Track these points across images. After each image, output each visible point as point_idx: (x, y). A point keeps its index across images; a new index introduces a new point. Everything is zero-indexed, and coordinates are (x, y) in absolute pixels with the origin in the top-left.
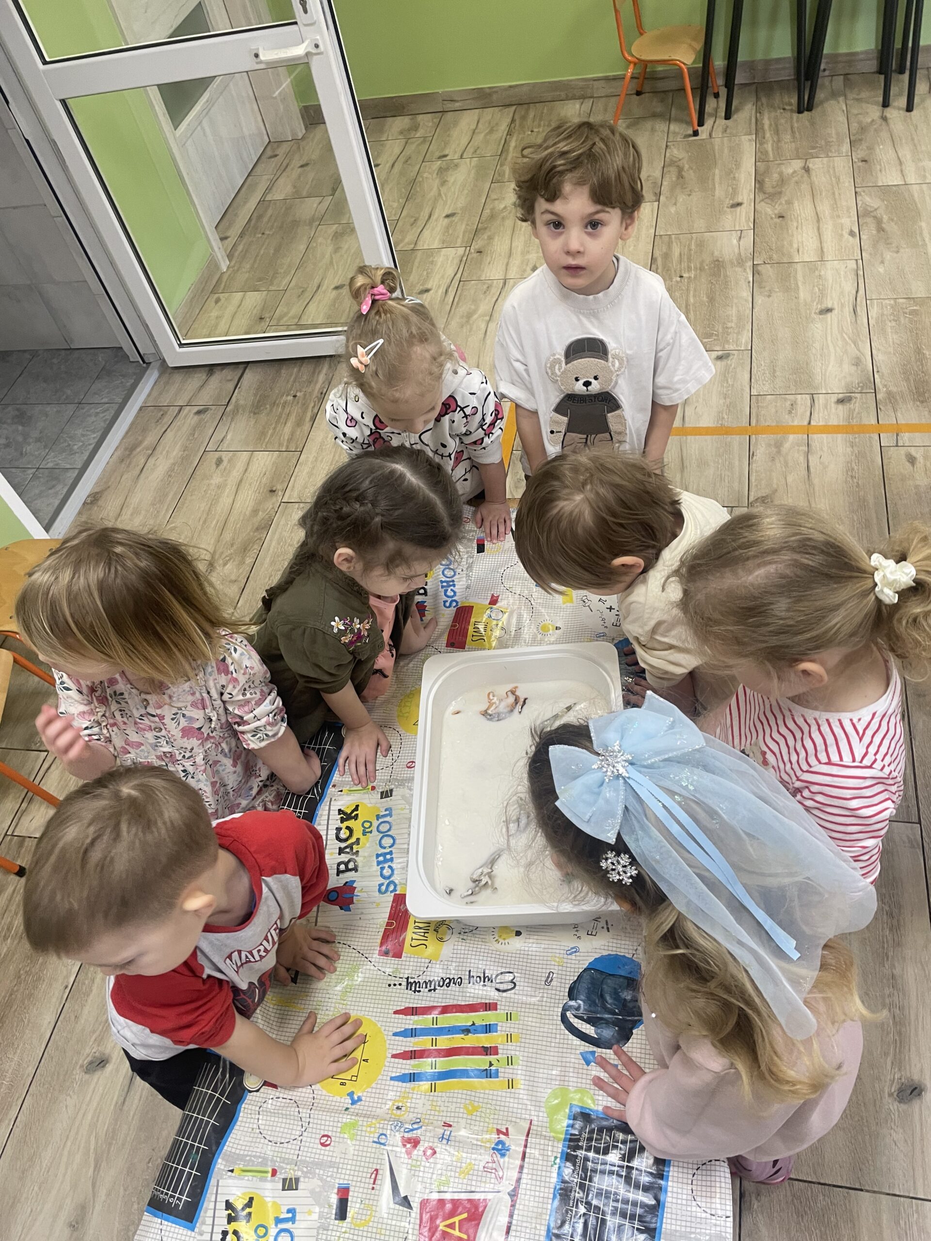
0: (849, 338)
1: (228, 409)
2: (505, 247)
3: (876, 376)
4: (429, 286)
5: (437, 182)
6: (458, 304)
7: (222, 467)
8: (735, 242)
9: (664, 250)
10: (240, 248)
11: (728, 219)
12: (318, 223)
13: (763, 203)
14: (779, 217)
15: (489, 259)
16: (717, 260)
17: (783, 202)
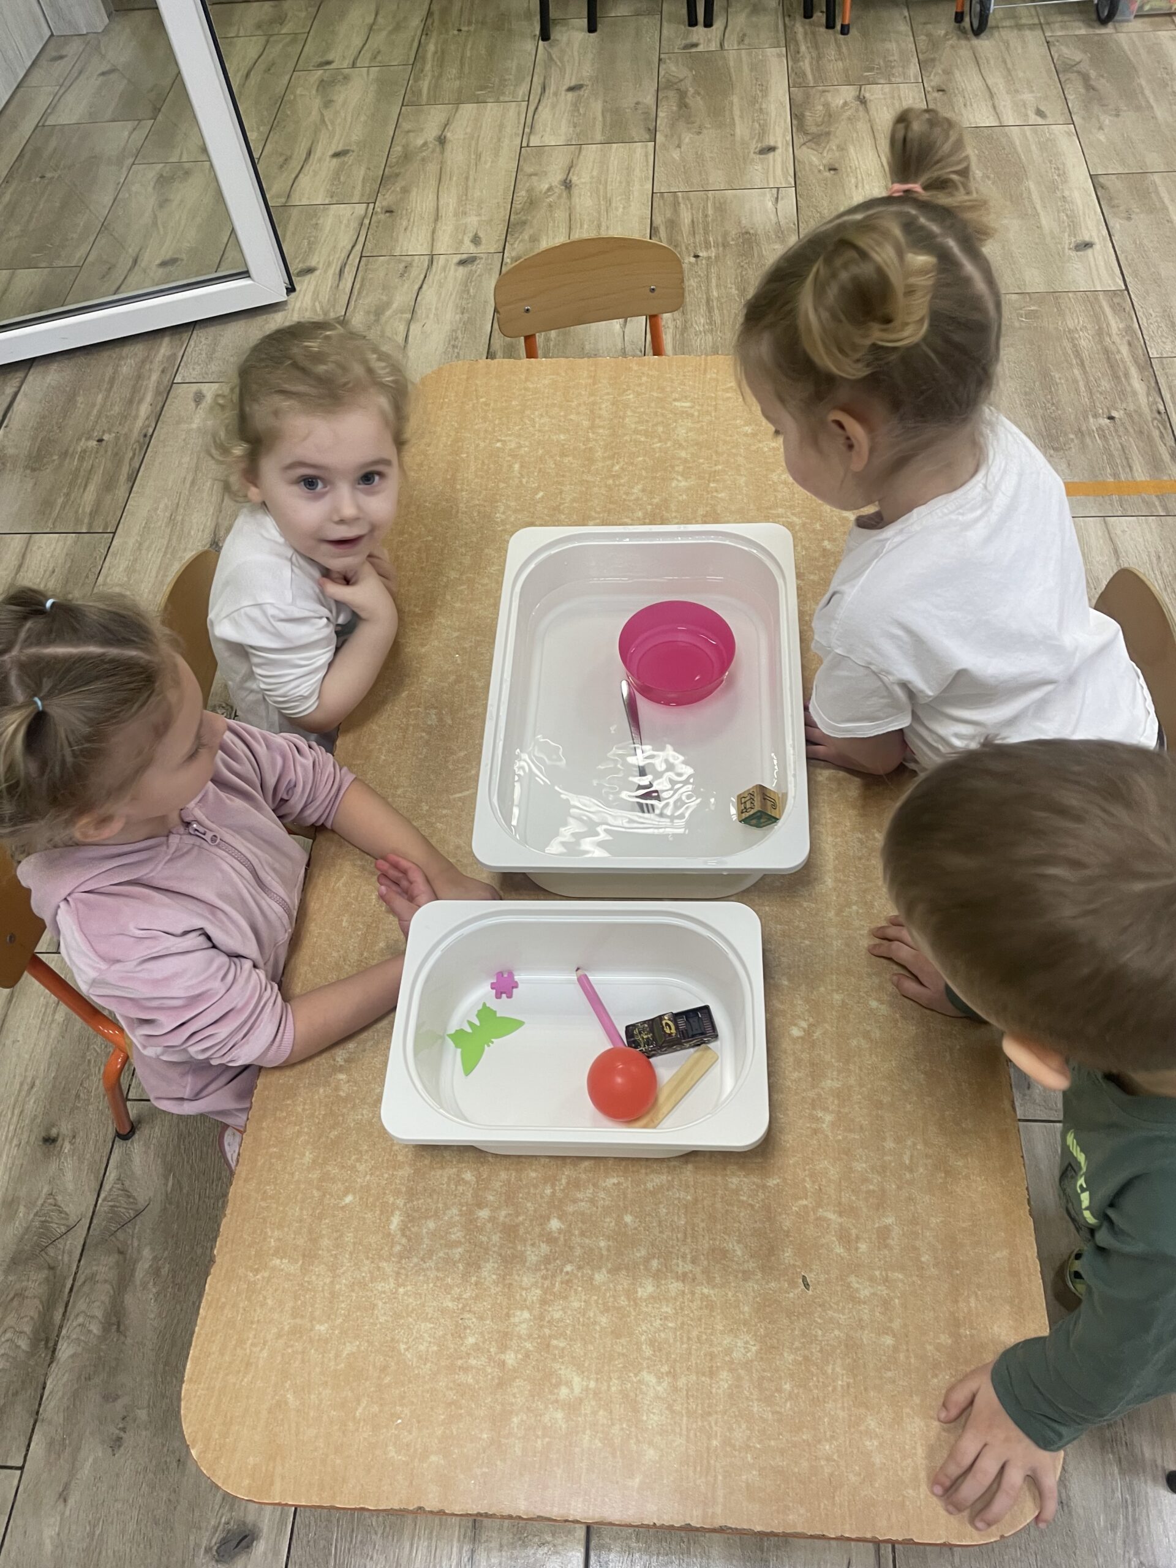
2: (429, 206)
4: (312, 263)
5: (318, 101)
6: (360, 293)
8: (770, 205)
9: (669, 215)
10: (6, 199)
11: (756, 171)
13: (804, 148)
14: (830, 170)
15: (405, 223)
16: (747, 233)
17: (834, 148)
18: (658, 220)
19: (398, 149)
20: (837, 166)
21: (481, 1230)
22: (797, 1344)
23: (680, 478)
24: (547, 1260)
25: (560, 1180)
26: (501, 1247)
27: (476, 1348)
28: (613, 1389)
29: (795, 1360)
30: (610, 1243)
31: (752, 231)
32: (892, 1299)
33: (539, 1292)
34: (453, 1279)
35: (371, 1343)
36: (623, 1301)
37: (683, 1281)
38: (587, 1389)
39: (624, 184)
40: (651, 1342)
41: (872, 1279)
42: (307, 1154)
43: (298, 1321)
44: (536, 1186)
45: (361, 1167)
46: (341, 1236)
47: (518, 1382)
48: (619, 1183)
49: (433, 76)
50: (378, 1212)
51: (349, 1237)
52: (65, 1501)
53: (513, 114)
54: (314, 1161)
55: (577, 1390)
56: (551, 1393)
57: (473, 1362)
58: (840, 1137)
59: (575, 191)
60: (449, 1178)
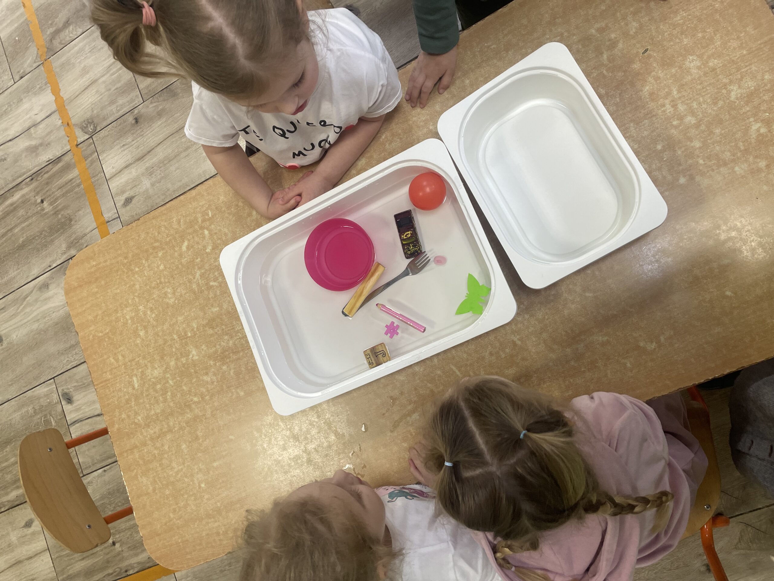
22: (677, 41)
24: (703, 174)
28: (748, 109)
29: (686, 38)
30: (677, 149)
32: (632, 12)
33: (722, 169)
36: (703, 127)
37: (677, 105)
38: (755, 121)
41: (627, 25)
42: (716, 331)
45: (708, 297)
55: (759, 125)
56: (767, 136)
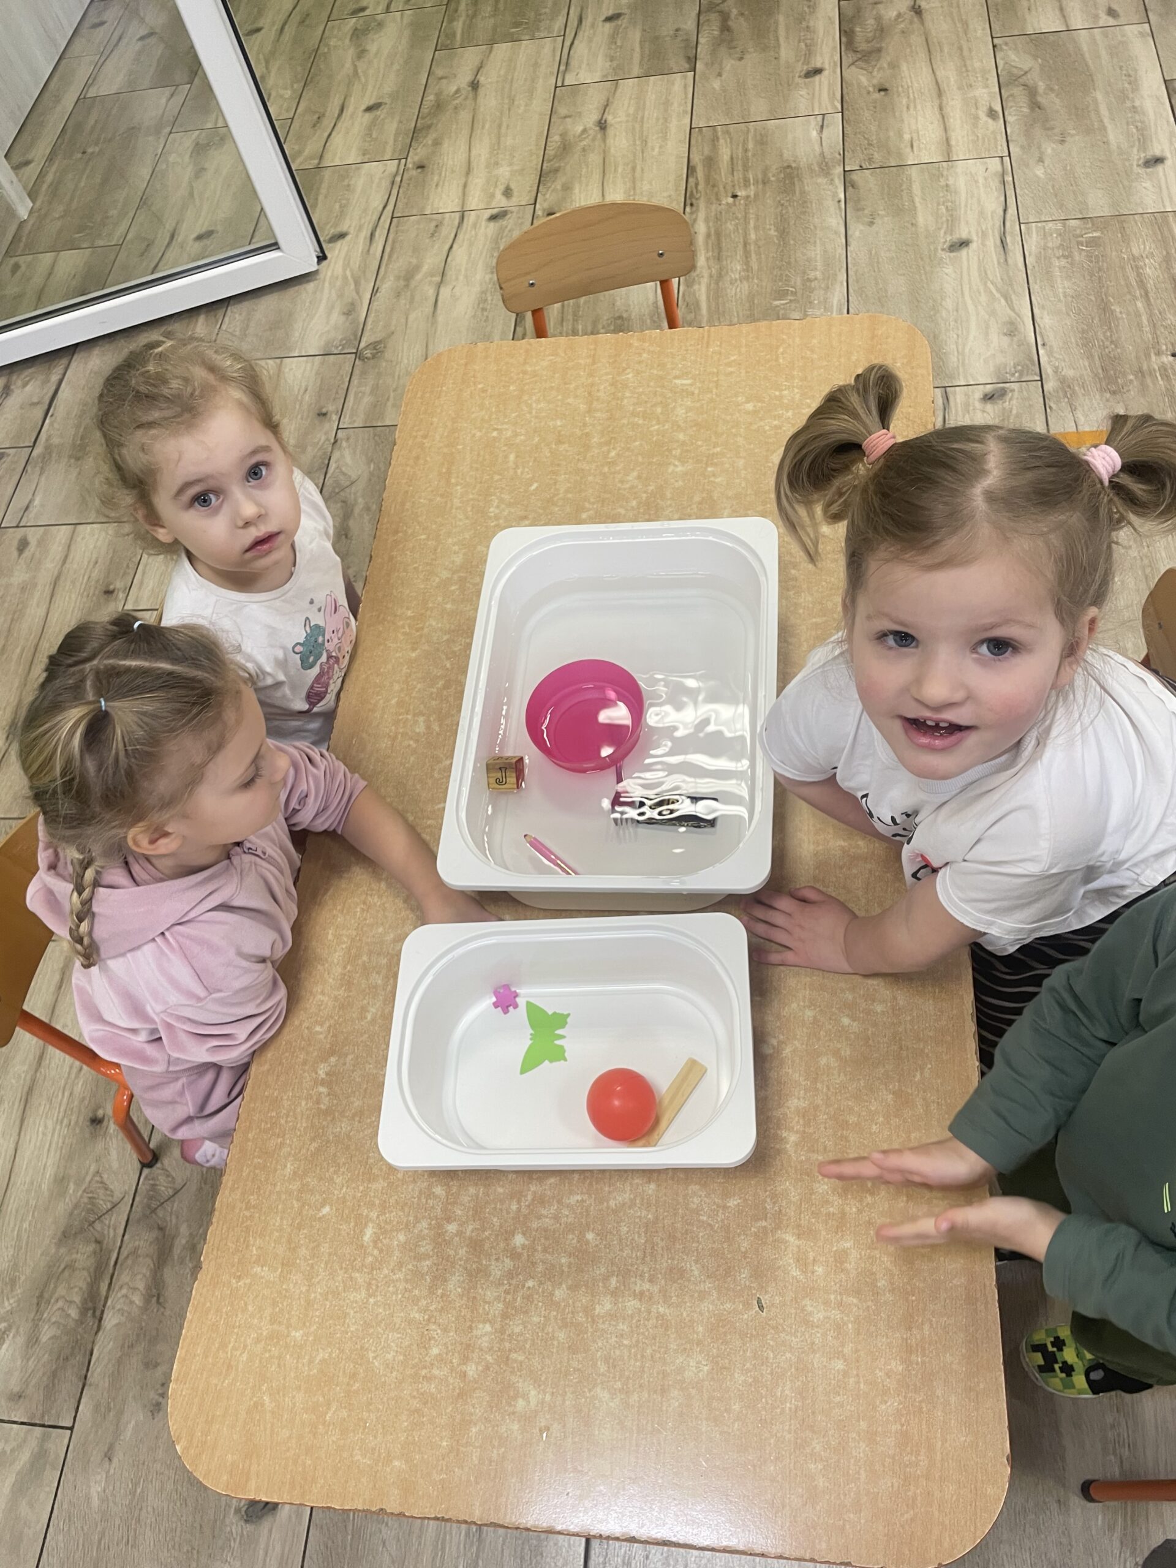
0: (998, 290)
1: (35, 453)
2: (461, 156)
3: (1041, 352)
4: (344, 228)
5: (351, 52)
6: (390, 256)
7: (27, 553)
8: (814, 134)
9: (707, 152)
10: (49, 178)
11: (801, 98)
12: (169, 129)
13: (853, 67)
14: (880, 90)
15: (436, 178)
16: (789, 167)
17: (885, 65)
18: (696, 159)
19: (431, 98)
20: (887, 86)
21: (448, 1243)
22: (748, 1365)
23: (677, 463)
24: (510, 1275)
25: (526, 1196)
26: (467, 1260)
27: (440, 1358)
28: (568, 1403)
29: (745, 1381)
30: (572, 1260)
31: (794, 165)
32: (845, 1324)
33: (501, 1306)
34: (421, 1291)
35: (342, 1351)
36: (581, 1318)
37: (640, 1300)
38: (543, 1402)
39: (661, 121)
40: (606, 1359)
41: (827, 1303)
42: (289, 1165)
43: (275, 1327)
44: (502, 1202)
45: (338, 1180)
46: (318, 1246)
47: (477, 1394)
48: (583, 1201)
49: (467, 16)
50: (352, 1224)
51: (325, 1248)
52: (110, 1460)
53: (548, 50)
54: (295, 1173)
55: (533, 1402)
56: (510, 1405)
57: (436, 1372)
58: (803, 1158)
59: (610, 132)
60: (420, 1192)
